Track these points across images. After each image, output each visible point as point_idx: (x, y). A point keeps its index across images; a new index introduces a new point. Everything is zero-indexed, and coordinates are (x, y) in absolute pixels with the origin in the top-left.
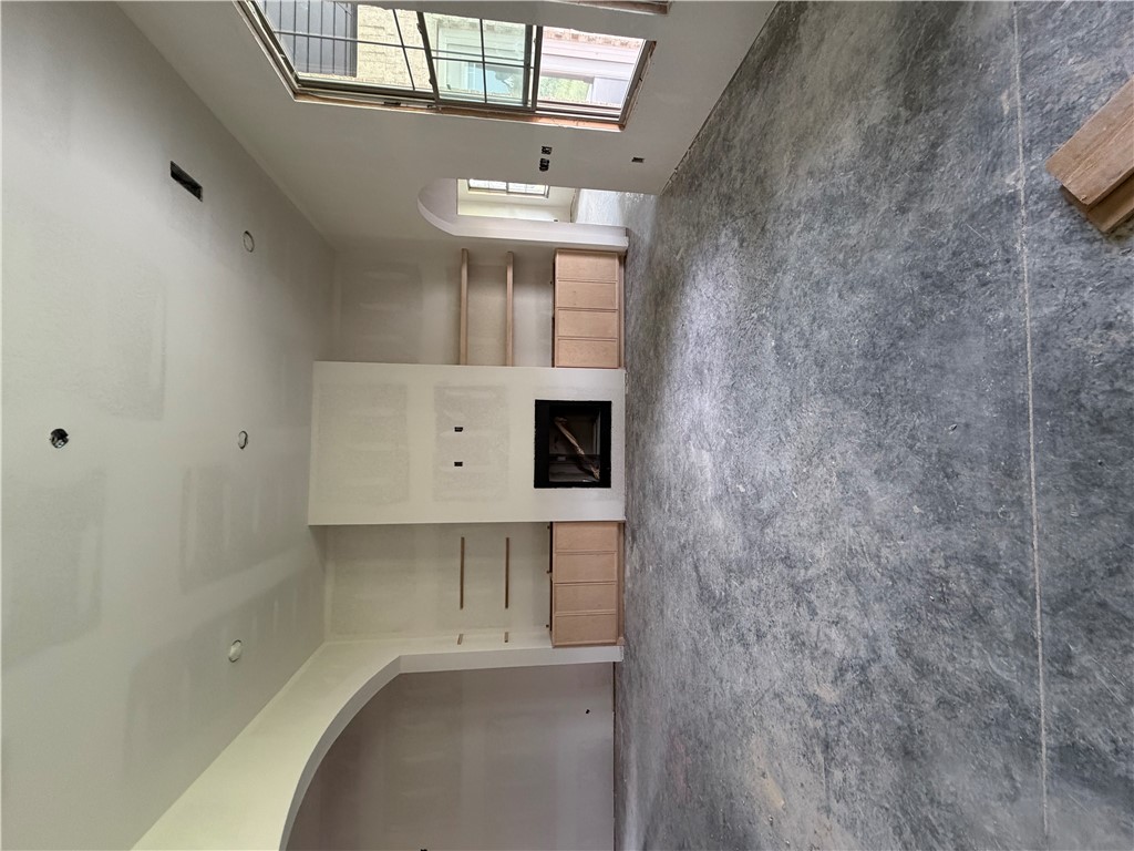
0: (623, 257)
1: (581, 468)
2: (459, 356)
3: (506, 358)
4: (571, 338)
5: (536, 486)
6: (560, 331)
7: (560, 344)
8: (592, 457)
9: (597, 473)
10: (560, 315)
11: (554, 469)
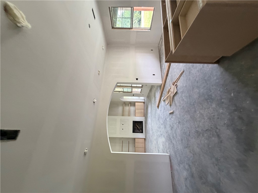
0: (144, 103)
1: (139, 131)
2: (123, 115)
3: (129, 115)
4: (137, 113)
5: (133, 132)
6: (136, 112)
7: (136, 114)
8: (140, 129)
9: (141, 131)
10: (136, 110)
11: (135, 130)
